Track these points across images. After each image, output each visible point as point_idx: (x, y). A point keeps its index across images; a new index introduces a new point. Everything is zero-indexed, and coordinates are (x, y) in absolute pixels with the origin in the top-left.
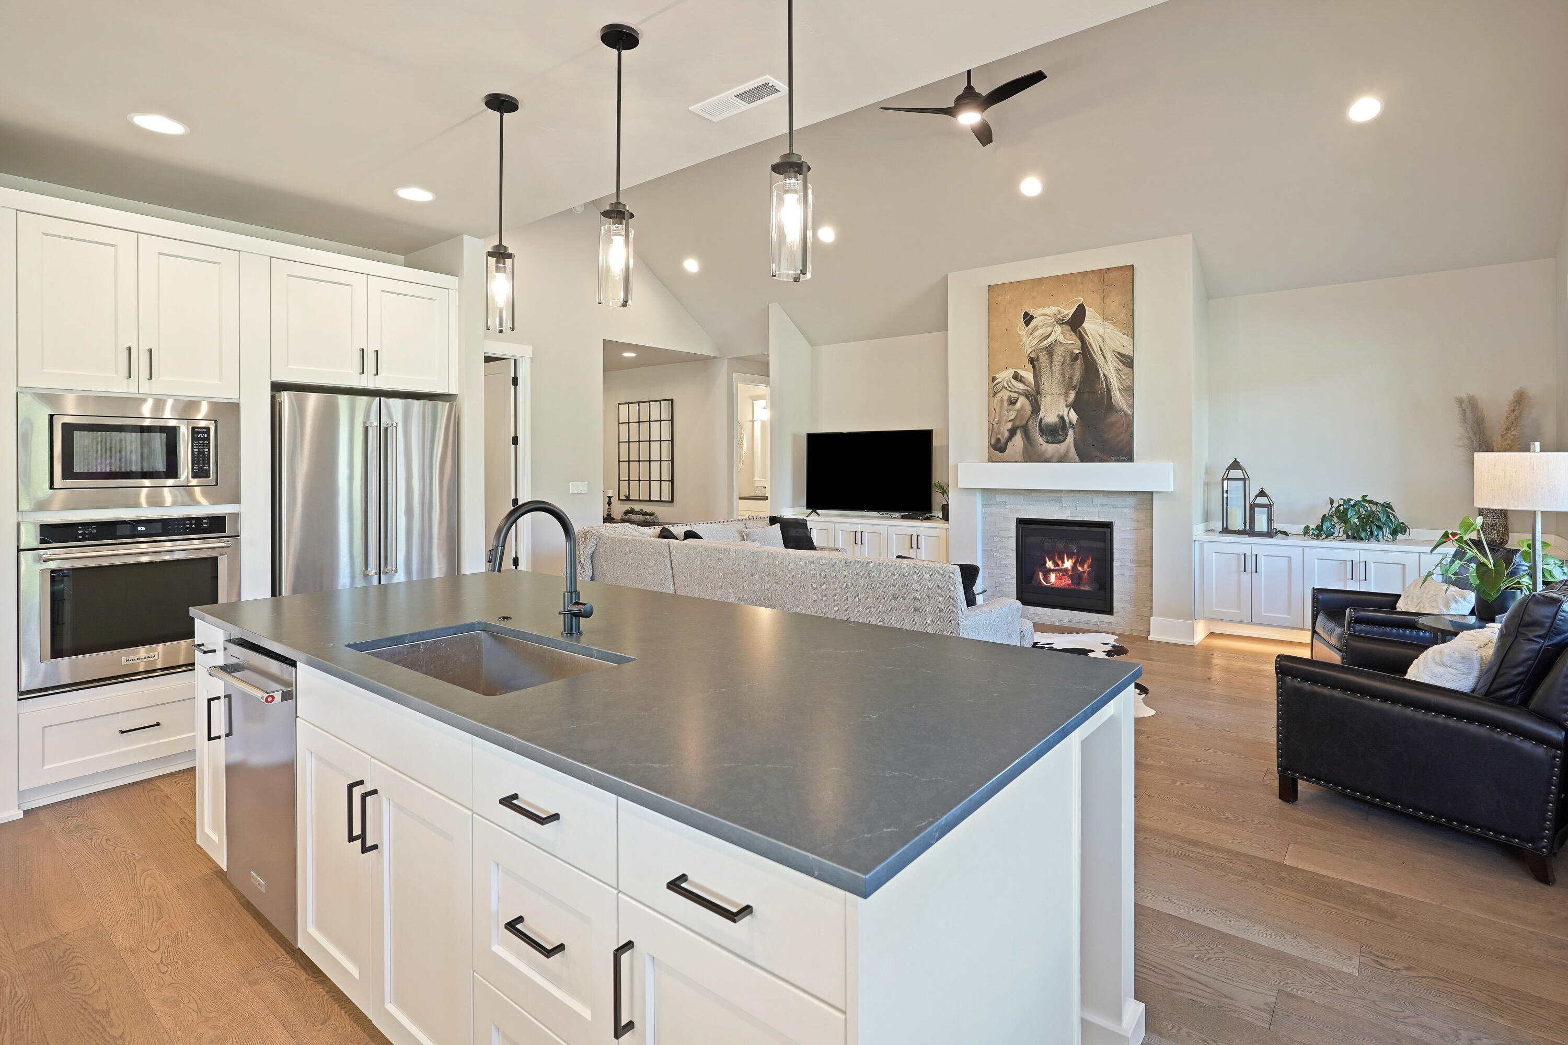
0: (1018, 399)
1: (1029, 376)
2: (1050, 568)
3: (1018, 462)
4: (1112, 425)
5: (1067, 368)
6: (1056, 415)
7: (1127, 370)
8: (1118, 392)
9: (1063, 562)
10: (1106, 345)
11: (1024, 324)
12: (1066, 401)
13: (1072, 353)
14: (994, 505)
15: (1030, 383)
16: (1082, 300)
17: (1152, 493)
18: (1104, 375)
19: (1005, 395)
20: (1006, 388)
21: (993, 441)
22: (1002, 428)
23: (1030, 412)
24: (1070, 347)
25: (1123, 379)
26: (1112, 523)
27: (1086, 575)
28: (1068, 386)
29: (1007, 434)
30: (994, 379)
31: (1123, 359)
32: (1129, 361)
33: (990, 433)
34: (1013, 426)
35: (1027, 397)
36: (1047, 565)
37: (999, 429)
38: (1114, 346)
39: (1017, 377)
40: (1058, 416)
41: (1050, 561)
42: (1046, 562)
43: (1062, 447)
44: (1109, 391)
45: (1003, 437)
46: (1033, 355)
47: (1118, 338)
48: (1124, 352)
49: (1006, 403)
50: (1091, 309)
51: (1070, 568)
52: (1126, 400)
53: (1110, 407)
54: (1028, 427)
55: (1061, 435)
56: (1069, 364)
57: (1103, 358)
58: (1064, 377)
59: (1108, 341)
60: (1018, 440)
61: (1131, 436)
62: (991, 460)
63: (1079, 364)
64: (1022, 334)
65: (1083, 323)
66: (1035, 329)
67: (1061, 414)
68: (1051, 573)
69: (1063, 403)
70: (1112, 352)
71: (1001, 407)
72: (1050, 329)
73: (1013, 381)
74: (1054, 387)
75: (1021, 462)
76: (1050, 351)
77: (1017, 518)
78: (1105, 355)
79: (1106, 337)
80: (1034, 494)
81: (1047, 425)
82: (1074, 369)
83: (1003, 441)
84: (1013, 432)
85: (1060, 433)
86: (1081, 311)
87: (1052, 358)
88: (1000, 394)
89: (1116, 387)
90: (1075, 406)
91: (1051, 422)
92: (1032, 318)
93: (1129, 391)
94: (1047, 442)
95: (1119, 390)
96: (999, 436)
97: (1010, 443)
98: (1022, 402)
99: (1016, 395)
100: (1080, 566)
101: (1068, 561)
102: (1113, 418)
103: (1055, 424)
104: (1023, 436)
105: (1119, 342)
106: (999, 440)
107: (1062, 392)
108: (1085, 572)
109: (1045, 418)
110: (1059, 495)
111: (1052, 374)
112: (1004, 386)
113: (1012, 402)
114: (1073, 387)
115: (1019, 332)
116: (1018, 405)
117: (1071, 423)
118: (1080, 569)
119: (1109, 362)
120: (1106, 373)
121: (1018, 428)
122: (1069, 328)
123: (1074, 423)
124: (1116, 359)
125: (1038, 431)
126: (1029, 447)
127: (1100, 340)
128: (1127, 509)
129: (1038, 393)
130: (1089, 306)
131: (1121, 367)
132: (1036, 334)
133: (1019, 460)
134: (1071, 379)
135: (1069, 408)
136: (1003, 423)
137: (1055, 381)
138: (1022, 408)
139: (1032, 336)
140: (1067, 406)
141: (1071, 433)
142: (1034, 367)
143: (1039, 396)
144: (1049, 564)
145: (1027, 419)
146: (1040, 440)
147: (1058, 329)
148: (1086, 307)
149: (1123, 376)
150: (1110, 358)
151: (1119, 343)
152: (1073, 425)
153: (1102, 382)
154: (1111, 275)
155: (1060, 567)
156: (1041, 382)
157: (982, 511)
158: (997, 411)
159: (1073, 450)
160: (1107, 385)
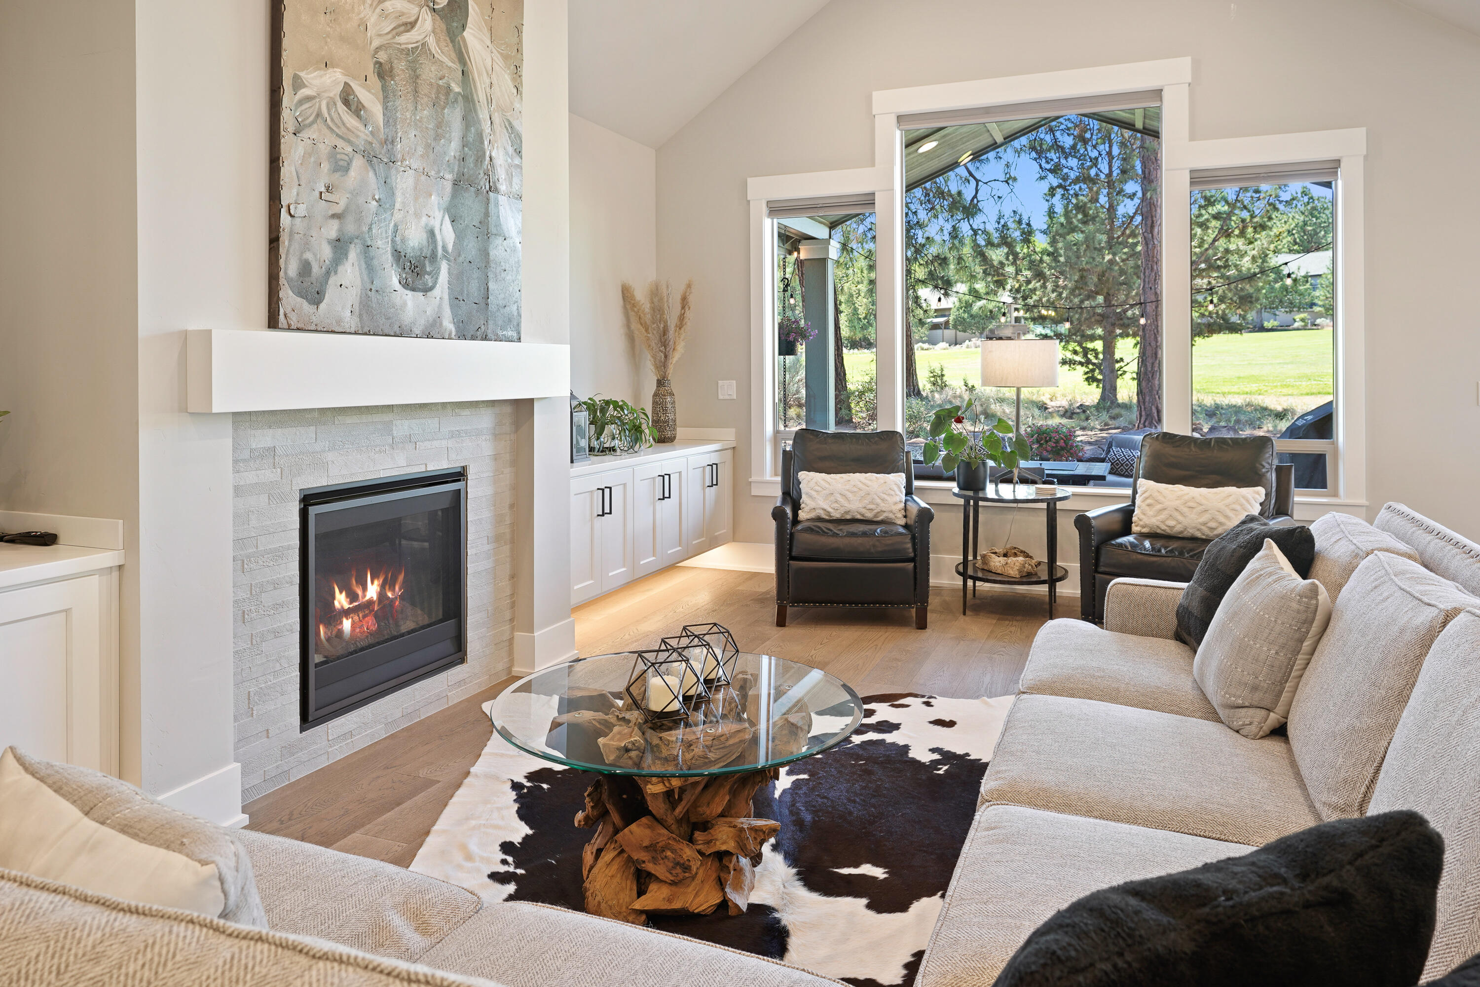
0: (350, 161)
1: (374, 107)
2: (342, 607)
6: (422, 226)
7: (517, 159)
9: (365, 589)
10: (494, 95)
12: (438, 194)
15: (376, 127)
17: (531, 402)
18: (491, 158)
19: (322, 140)
20: (324, 121)
21: (293, 269)
22: (311, 232)
23: (376, 203)
24: (446, 72)
26: (466, 469)
27: (396, 605)
28: (441, 162)
29: (327, 252)
30: (297, 83)
31: (513, 136)
32: (519, 143)
34: (339, 229)
35: (369, 162)
36: (336, 604)
37: (308, 235)
39: (349, 98)
40: (425, 227)
41: (341, 592)
42: (334, 598)
43: (429, 303)
44: (496, 191)
45: (312, 257)
46: (381, 60)
48: (514, 123)
49: (325, 165)
51: (375, 598)
53: (497, 227)
54: (373, 240)
55: (427, 273)
57: (489, 122)
61: (520, 291)
63: (458, 118)
67: (430, 223)
68: (344, 620)
69: (433, 198)
70: (501, 115)
74: (419, 155)
76: (413, 62)
77: (303, 491)
78: (493, 117)
80: (340, 419)
81: (406, 244)
83: (316, 270)
84: (337, 248)
85: (428, 269)
88: (311, 135)
89: (505, 187)
90: (453, 209)
91: (412, 240)
94: (407, 288)
96: (308, 256)
97: (330, 281)
98: (361, 170)
99: (348, 148)
100: (390, 589)
101: (372, 583)
102: (500, 250)
103: (419, 249)
104: (361, 263)
105: (509, 98)
106: (304, 266)
107: (432, 171)
108: (395, 600)
109: (404, 226)
111: (416, 123)
112: (320, 113)
113: (339, 168)
114: (448, 165)
116: (353, 177)
117: (445, 248)
118: (389, 594)
119: (497, 132)
120: (493, 153)
121: (349, 237)
123: (451, 248)
124: (505, 131)
125: (391, 255)
126: (371, 294)
127: (487, 80)
129: (391, 157)
134: (446, 147)
135: (443, 212)
137: (422, 141)
138: (359, 189)
140: (439, 208)
141: (444, 267)
142: (384, 88)
143: (392, 166)
144: (341, 600)
145: (369, 217)
146: (393, 278)
149: (512, 169)
151: (508, 100)
152: (448, 253)
155: (361, 600)
156: (397, 133)
158: (303, 180)
159: (447, 312)
160: (494, 181)
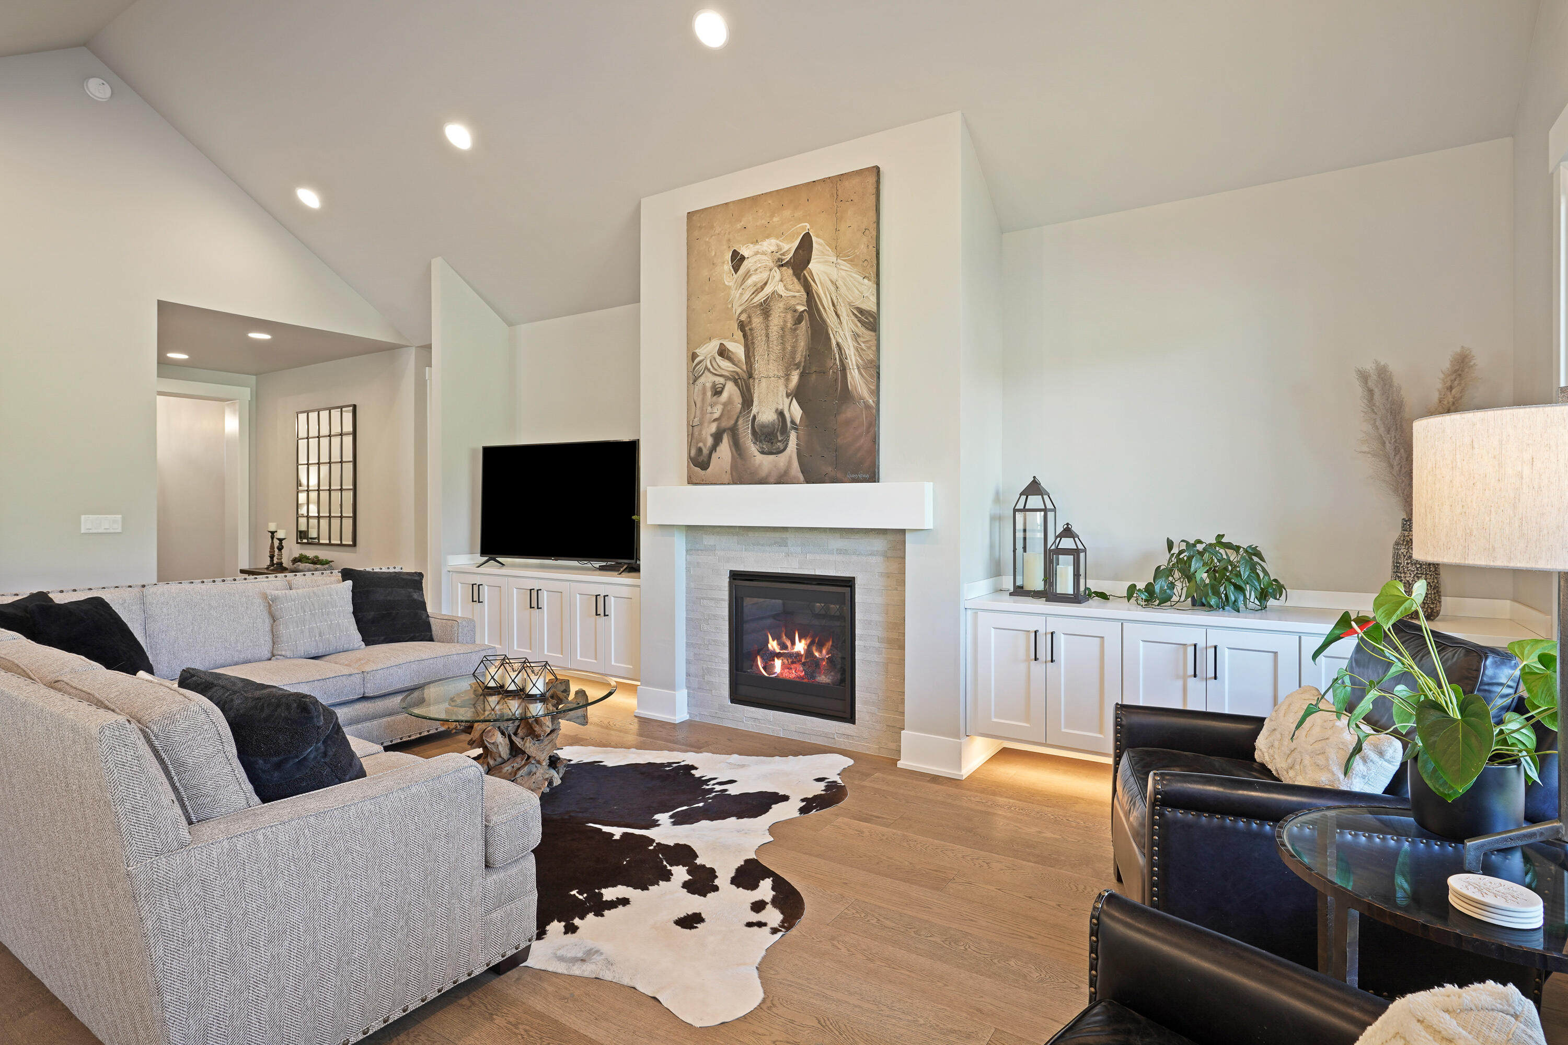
0: (724, 386)
1: (738, 349)
2: (774, 649)
3: (725, 484)
4: (848, 423)
5: (789, 336)
6: (774, 410)
7: (868, 335)
8: (856, 371)
9: (793, 643)
10: (841, 295)
11: (731, 268)
12: (786, 387)
13: (795, 311)
14: (701, 550)
15: (740, 361)
16: (808, 227)
17: (903, 531)
18: (838, 344)
19: (708, 380)
20: (709, 370)
21: (693, 452)
22: (704, 432)
23: (740, 406)
24: (793, 302)
25: (862, 349)
26: (854, 578)
27: (824, 663)
28: (789, 365)
29: (710, 441)
30: (694, 356)
31: (863, 318)
32: (871, 320)
33: (690, 440)
34: (718, 428)
35: (736, 382)
36: (770, 646)
37: (700, 434)
38: (851, 298)
39: (723, 352)
40: (777, 410)
41: (773, 640)
42: (768, 642)
43: (781, 460)
44: (844, 369)
45: (705, 445)
46: (744, 317)
47: (856, 284)
48: (864, 306)
49: (709, 394)
50: (821, 241)
51: (802, 652)
52: (867, 383)
53: (846, 395)
54: (737, 429)
55: (780, 441)
56: (791, 328)
57: (836, 317)
58: (784, 349)
59: (843, 290)
60: (725, 449)
61: (875, 440)
62: (691, 482)
63: (804, 328)
64: (730, 284)
65: (809, 262)
66: (747, 275)
67: (780, 407)
68: (776, 659)
69: (782, 391)
70: (848, 307)
71: (703, 400)
72: (765, 275)
73: (719, 359)
74: (771, 366)
75: (729, 484)
76: (765, 309)
77: (731, 571)
78: (839, 312)
79: (840, 283)
81: (763, 426)
82: (797, 336)
83: (705, 451)
84: (717, 438)
85: (780, 439)
86: (806, 244)
87: (768, 320)
88: (702, 380)
89: (854, 362)
90: (798, 394)
91: (767, 421)
92: (743, 258)
93: (873, 369)
94: (763, 453)
95: (858, 368)
96: (701, 445)
97: (714, 456)
98: (730, 390)
99: (722, 380)
100: (816, 650)
101: (800, 641)
102: (849, 412)
103: (773, 424)
104: (731, 443)
105: (858, 290)
106: (700, 450)
107: (781, 374)
108: (823, 659)
109: (760, 414)
110: (784, 535)
111: (768, 346)
112: (706, 368)
113: (717, 392)
114: (796, 365)
115: (726, 283)
116: (725, 395)
117: (793, 422)
118: (817, 654)
119: (844, 322)
120: (840, 341)
121: (724, 431)
122: (790, 271)
123: (798, 421)
124: (853, 317)
125: (750, 435)
126: (739, 460)
127: (832, 288)
128: (874, 558)
129: (751, 376)
130: (818, 236)
131: (861, 330)
132: (750, 281)
133: (727, 481)
134: (793, 352)
135: (790, 398)
136: (706, 424)
137: (773, 356)
138: (730, 401)
139: (743, 287)
140: (788, 395)
141: (793, 436)
142: (745, 336)
143: (751, 381)
144: (773, 645)
145: (735, 417)
146: (752, 448)
147: (777, 274)
148: (814, 239)
149: (863, 345)
150: (847, 318)
151: (858, 293)
152: (796, 425)
153: (834, 355)
154: (846, 183)
155: (789, 650)
156: (754, 358)
157: (686, 560)
158: (698, 405)
159: (796, 464)
160: (841, 360)
